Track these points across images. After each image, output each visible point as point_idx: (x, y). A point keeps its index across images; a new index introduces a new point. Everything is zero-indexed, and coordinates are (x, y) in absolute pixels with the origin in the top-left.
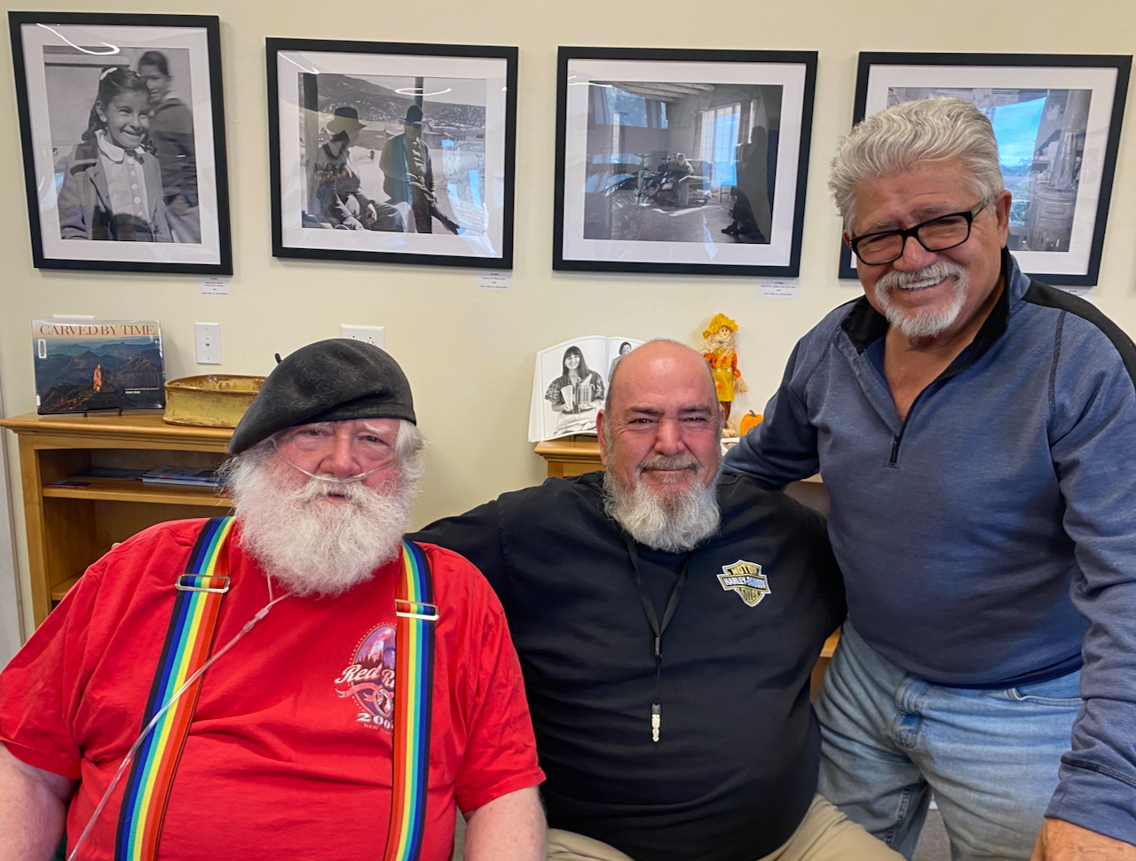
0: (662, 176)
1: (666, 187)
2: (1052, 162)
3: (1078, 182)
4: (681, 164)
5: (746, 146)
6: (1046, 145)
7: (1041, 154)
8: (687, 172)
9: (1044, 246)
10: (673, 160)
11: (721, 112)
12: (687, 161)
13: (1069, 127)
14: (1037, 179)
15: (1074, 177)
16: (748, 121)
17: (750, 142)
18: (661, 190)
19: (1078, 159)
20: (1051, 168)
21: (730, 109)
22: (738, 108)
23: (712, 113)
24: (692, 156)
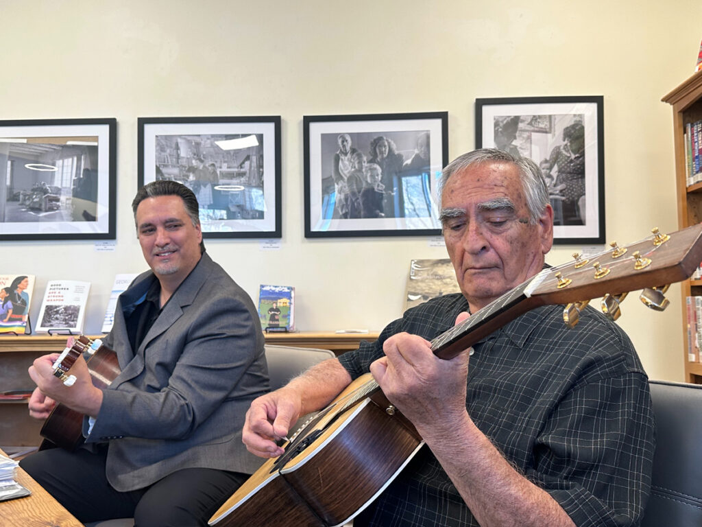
0: (33, 194)
1: (35, 200)
2: (248, 172)
3: (263, 182)
4: (44, 188)
5: (79, 179)
6: (243, 163)
7: (241, 168)
8: (48, 192)
9: (250, 217)
10: (39, 186)
11: (66, 161)
12: (47, 186)
13: (254, 153)
14: (241, 181)
15: (261, 179)
16: (81, 165)
17: (82, 176)
18: (32, 202)
19: (261, 170)
20: (248, 175)
21: (70, 160)
22: (75, 159)
23: (61, 161)
24: (50, 184)
